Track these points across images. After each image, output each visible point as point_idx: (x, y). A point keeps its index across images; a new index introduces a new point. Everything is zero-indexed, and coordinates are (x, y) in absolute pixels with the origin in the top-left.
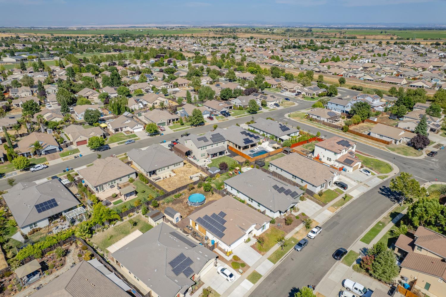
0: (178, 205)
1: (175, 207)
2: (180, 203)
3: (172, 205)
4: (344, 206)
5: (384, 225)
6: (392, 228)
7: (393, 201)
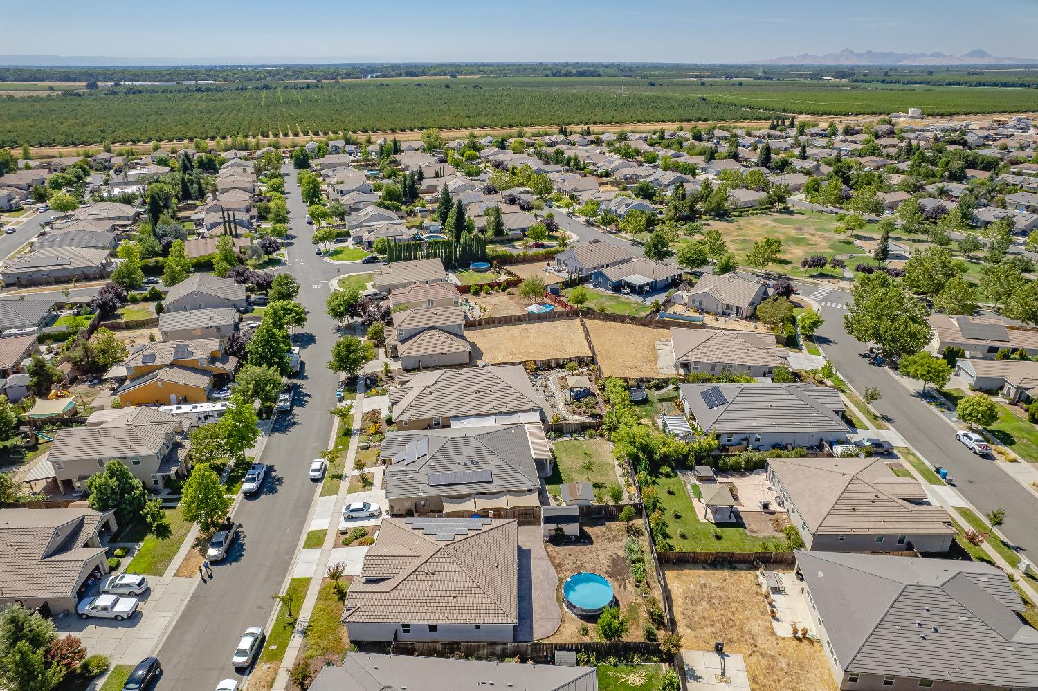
1: (601, 553)
2: (608, 569)
3: (616, 554)
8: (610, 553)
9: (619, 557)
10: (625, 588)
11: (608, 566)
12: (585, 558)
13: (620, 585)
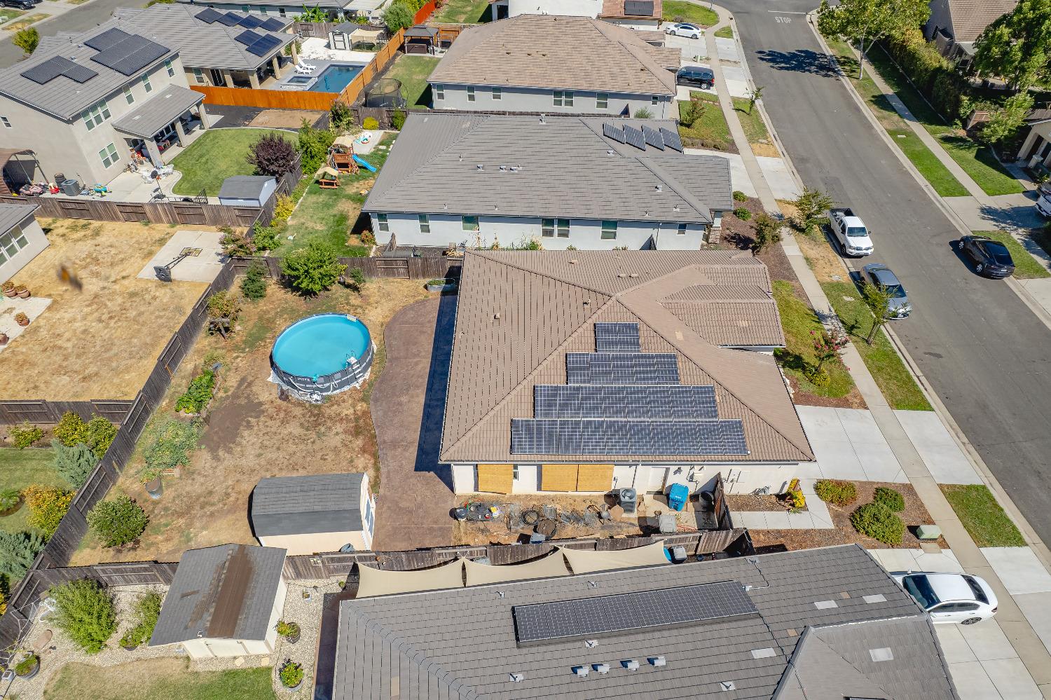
0: (248, 438)
1: (249, 461)
2: (252, 420)
3: (216, 458)
4: (771, 130)
5: (910, 134)
6: (933, 133)
7: (826, 75)
8: (228, 461)
9: (213, 450)
10: (243, 380)
11: (249, 426)
12: (293, 448)
13: (250, 384)
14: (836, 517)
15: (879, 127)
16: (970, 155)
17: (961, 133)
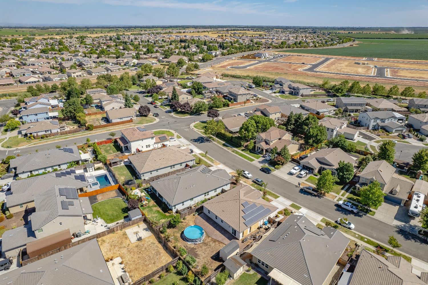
0: (199, 253)
1: (204, 255)
2: (196, 250)
3: (198, 258)
4: (214, 159)
5: (236, 151)
6: (239, 149)
7: (209, 142)
8: (201, 257)
9: (196, 258)
10: (184, 246)
11: (197, 252)
13: (187, 246)
14: (283, 215)
15: (230, 151)
16: (249, 152)
17: (244, 148)
